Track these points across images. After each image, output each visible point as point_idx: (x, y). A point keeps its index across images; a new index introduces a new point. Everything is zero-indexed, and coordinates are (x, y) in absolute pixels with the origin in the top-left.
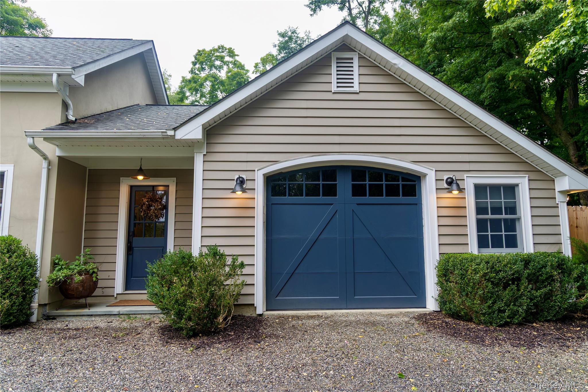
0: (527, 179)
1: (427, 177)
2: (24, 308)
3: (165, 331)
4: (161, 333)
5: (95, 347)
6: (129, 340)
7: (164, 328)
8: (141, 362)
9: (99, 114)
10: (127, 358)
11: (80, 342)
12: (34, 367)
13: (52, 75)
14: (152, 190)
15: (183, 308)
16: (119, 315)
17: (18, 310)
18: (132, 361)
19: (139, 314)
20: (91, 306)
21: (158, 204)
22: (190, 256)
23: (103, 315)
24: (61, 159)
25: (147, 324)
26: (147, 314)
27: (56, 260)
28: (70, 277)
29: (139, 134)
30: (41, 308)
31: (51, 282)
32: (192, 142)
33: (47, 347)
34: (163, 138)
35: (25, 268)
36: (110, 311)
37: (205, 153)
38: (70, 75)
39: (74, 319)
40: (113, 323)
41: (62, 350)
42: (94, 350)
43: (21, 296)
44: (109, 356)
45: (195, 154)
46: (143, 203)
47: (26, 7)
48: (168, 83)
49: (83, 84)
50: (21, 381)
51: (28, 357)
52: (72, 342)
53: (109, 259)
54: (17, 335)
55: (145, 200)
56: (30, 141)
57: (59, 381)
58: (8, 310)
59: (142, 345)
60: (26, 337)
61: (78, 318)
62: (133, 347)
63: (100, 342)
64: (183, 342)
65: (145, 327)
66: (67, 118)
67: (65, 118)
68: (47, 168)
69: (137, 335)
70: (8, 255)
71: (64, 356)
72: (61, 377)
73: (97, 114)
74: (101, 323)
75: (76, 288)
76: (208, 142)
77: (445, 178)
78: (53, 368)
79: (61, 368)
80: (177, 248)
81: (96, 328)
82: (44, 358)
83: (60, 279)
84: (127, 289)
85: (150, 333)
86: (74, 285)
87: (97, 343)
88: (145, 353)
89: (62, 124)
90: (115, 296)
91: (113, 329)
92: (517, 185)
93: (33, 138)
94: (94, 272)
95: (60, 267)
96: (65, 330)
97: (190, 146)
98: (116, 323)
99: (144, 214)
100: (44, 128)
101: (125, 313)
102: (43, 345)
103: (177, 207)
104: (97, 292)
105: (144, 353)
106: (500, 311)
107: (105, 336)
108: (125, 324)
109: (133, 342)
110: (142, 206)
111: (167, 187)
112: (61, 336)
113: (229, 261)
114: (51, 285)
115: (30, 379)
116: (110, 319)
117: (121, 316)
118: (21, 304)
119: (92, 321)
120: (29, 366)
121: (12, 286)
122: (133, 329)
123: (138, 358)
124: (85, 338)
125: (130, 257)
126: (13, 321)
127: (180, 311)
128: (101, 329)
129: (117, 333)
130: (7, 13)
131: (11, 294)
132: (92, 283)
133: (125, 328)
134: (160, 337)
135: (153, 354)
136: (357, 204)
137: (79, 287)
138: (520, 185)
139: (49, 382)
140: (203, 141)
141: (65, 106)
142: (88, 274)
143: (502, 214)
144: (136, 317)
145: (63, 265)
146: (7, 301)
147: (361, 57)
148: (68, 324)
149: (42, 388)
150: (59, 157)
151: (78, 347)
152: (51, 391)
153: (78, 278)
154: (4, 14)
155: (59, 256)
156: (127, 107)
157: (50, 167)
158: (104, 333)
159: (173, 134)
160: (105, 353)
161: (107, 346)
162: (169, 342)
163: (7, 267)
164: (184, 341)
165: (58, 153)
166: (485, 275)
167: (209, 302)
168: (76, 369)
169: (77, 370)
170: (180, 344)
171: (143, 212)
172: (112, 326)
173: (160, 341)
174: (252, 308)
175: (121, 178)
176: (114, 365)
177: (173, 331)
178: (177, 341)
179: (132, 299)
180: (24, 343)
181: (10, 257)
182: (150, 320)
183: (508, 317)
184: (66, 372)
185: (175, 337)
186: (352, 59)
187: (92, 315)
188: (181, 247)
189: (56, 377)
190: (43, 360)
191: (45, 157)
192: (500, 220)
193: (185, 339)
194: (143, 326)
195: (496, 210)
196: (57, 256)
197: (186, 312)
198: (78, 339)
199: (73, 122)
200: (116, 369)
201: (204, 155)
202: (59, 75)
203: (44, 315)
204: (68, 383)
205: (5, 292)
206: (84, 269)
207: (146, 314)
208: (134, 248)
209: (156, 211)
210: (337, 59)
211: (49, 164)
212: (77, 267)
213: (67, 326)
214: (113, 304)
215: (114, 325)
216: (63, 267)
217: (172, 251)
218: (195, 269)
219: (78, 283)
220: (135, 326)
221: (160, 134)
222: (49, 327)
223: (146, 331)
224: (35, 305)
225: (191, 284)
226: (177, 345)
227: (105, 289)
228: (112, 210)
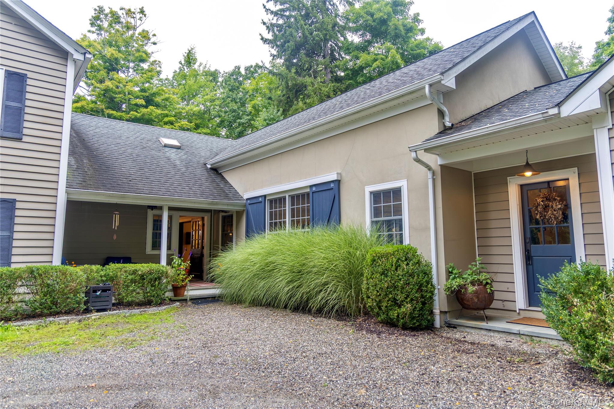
2: (425, 314)
3: (574, 368)
4: (568, 369)
5: (485, 368)
6: (525, 368)
7: (574, 363)
8: (533, 402)
9: (478, 114)
10: (517, 392)
11: (473, 359)
12: (424, 376)
13: (424, 88)
14: (547, 187)
15: (593, 342)
16: (519, 334)
17: (419, 315)
18: (523, 398)
19: (543, 338)
20: (489, 319)
21: (556, 204)
22: (598, 271)
23: (502, 332)
24: (443, 167)
25: (553, 352)
26: (554, 339)
27: (450, 268)
28: (463, 287)
29: (514, 123)
30: (442, 315)
31: (447, 290)
32: (588, 116)
33: (441, 357)
34: (546, 121)
35: (421, 275)
36: (509, 329)
37: (611, 126)
38: (440, 82)
39: (473, 331)
40: (512, 344)
41: (452, 364)
42: (483, 372)
43: (421, 302)
44: (497, 383)
45: (595, 131)
46: (538, 203)
47: (425, 38)
48: (578, 57)
49: (454, 87)
50: (411, 387)
51: (423, 364)
52: (465, 357)
53: (506, 269)
54: (420, 339)
55: (539, 200)
56: (413, 155)
57: (443, 399)
58: (411, 313)
59: (540, 380)
60: (426, 342)
61: (477, 331)
62: (528, 380)
63: (492, 363)
64: (599, 391)
65: (550, 356)
66: (445, 126)
67: (442, 126)
68: (432, 178)
69: (536, 364)
70: (405, 263)
71: (453, 371)
72: (445, 394)
73: (477, 114)
74: (499, 341)
75: (471, 298)
76: (612, 111)
78: (440, 382)
79: (447, 384)
81: (493, 346)
82: (435, 368)
83: (455, 288)
84: (530, 304)
85: (552, 366)
86: (468, 296)
87: (489, 364)
88: (542, 391)
89: (440, 133)
90: (518, 312)
91: (510, 350)
93: (416, 151)
94: (487, 283)
95: (453, 276)
96: (461, 341)
97: (587, 123)
98: (515, 344)
99: (540, 217)
100: (424, 140)
101: (526, 334)
102: (437, 354)
103: (583, 205)
104: (494, 304)
105: (540, 391)
107: (500, 357)
108: (525, 347)
109: (529, 372)
110: (537, 207)
111: (567, 181)
112: (455, 348)
114: (447, 293)
115: (418, 388)
116: (509, 338)
117: (522, 336)
118: (421, 309)
119: (491, 337)
120: (421, 373)
121: (411, 291)
122: (534, 356)
123: (531, 396)
124: (478, 355)
125: (530, 267)
126: (416, 324)
127: (588, 345)
128: (497, 348)
129: (513, 356)
130: (412, 50)
131: (412, 300)
132: (487, 295)
133: (524, 353)
134: (566, 374)
135: (552, 397)
137: (474, 298)
139: (434, 397)
140: (603, 110)
141: (441, 114)
142: (482, 285)
144: (540, 341)
145: (456, 274)
146: (409, 305)
148: (467, 335)
149: (426, 401)
150: (441, 165)
151: (468, 365)
152: (433, 408)
153: (471, 289)
154: (411, 51)
155: (452, 265)
156: (511, 98)
157: (435, 177)
158: (499, 354)
159: (557, 112)
160: (494, 379)
161: (498, 371)
162: (577, 385)
163: (406, 274)
164: (600, 389)
165: (440, 162)
168: (460, 389)
169: (461, 392)
170: (593, 392)
171: (539, 214)
172: (510, 346)
173: (565, 380)
175: (508, 178)
176: (500, 397)
177: (585, 370)
178: (590, 386)
179: (538, 318)
180: (423, 348)
181: (408, 264)
182: (558, 348)
184: (451, 390)
185: (587, 379)
187: (490, 330)
189: (441, 393)
190: (434, 371)
191: (429, 168)
193: (602, 387)
194: (547, 354)
196: (450, 264)
197: (598, 349)
198: (471, 355)
199: (451, 128)
200: (502, 402)
201: (609, 129)
202: (431, 85)
203: (446, 323)
204: (450, 404)
205: (407, 297)
206: (476, 279)
207: (552, 339)
208: (534, 257)
209: (556, 212)
211: (434, 174)
212: (469, 277)
213: (465, 337)
214: (515, 320)
215: (512, 346)
216: (456, 276)
219: (471, 293)
220: (538, 352)
221: (541, 116)
222: (448, 335)
223: (548, 362)
224: (437, 311)
226: (588, 392)
227: (505, 303)
228: (502, 215)
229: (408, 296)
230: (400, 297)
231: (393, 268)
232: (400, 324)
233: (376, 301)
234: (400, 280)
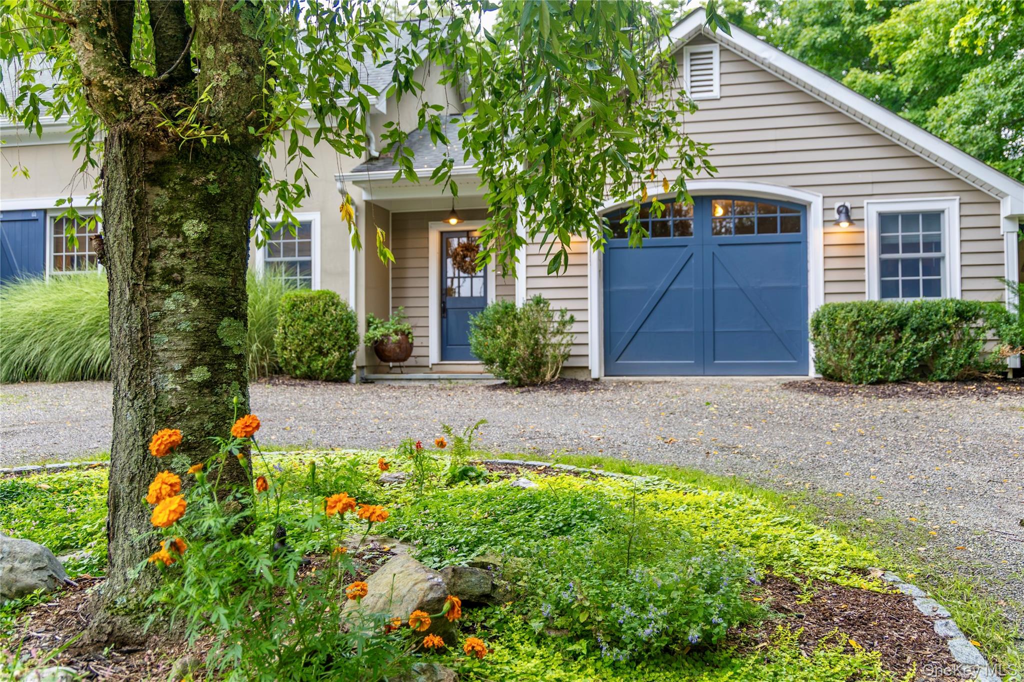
0: (957, 203)
1: (812, 206)
15: (508, 356)
16: (439, 379)
17: (345, 364)
19: (460, 379)
20: (404, 373)
21: (474, 254)
22: (513, 306)
23: (421, 379)
24: (367, 203)
27: (371, 318)
28: (386, 336)
29: (453, 171)
30: (360, 369)
31: (369, 341)
35: (349, 322)
36: (429, 376)
38: (374, 105)
39: (392, 383)
43: (347, 351)
46: (457, 253)
49: (385, 112)
53: (421, 322)
55: (458, 249)
56: (339, 185)
58: (338, 363)
64: (509, 390)
66: (371, 155)
67: (369, 155)
68: (355, 215)
70: (333, 308)
75: (393, 349)
77: (836, 206)
80: (500, 298)
83: (377, 339)
84: (442, 358)
86: (390, 346)
89: (366, 163)
90: (430, 366)
92: (943, 211)
93: (343, 182)
94: (409, 334)
95: (375, 326)
99: (458, 267)
100: (352, 170)
101: (446, 378)
104: (410, 361)
106: (873, 366)
110: (457, 257)
113: (557, 317)
114: (369, 345)
116: (430, 383)
117: (442, 381)
121: (339, 338)
125: (445, 320)
127: (505, 359)
131: (340, 348)
136: (720, 245)
137: (396, 348)
138: (946, 212)
141: (368, 140)
142: (404, 335)
143: (919, 251)
145: (378, 323)
146: (337, 354)
147: (723, 50)
150: (366, 201)
153: (395, 338)
155: (372, 314)
157: (358, 215)
163: (334, 319)
165: (365, 196)
166: (856, 323)
167: (533, 350)
171: (458, 264)
174: (586, 371)
175: (430, 223)
179: (449, 371)
181: (335, 310)
183: (881, 373)
186: (711, 52)
188: (505, 298)
191: (352, 202)
192: (916, 261)
195: (911, 246)
196: (370, 314)
199: (376, 158)
203: (362, 378)
205: (335, 345)
206: (399, 328)
208: (449, 309)
210: (692, 54)
211: (358, 211)
212: (392, 326)
216: (378, 325)
217: (494, 301)
218: (519, 320)
219: (395, 343)
221: (477, 170)
224: (355, 365)
225: (514, 334)
227: (418, 359)
228: (420, 262)
229: (336, 343)
230: (327, 345)
231: (321, 313)
232: (324, 375)
233: (296, 351)
234: (329, 326)
